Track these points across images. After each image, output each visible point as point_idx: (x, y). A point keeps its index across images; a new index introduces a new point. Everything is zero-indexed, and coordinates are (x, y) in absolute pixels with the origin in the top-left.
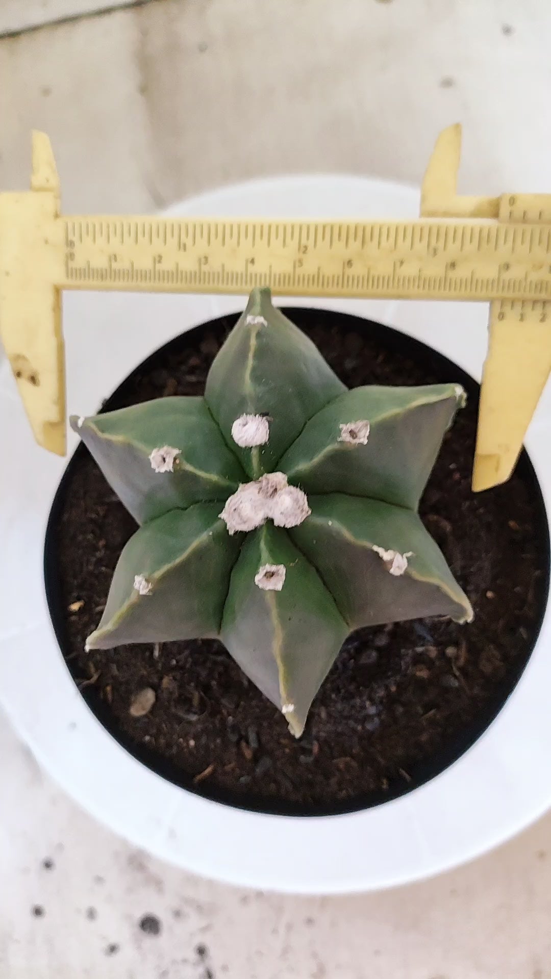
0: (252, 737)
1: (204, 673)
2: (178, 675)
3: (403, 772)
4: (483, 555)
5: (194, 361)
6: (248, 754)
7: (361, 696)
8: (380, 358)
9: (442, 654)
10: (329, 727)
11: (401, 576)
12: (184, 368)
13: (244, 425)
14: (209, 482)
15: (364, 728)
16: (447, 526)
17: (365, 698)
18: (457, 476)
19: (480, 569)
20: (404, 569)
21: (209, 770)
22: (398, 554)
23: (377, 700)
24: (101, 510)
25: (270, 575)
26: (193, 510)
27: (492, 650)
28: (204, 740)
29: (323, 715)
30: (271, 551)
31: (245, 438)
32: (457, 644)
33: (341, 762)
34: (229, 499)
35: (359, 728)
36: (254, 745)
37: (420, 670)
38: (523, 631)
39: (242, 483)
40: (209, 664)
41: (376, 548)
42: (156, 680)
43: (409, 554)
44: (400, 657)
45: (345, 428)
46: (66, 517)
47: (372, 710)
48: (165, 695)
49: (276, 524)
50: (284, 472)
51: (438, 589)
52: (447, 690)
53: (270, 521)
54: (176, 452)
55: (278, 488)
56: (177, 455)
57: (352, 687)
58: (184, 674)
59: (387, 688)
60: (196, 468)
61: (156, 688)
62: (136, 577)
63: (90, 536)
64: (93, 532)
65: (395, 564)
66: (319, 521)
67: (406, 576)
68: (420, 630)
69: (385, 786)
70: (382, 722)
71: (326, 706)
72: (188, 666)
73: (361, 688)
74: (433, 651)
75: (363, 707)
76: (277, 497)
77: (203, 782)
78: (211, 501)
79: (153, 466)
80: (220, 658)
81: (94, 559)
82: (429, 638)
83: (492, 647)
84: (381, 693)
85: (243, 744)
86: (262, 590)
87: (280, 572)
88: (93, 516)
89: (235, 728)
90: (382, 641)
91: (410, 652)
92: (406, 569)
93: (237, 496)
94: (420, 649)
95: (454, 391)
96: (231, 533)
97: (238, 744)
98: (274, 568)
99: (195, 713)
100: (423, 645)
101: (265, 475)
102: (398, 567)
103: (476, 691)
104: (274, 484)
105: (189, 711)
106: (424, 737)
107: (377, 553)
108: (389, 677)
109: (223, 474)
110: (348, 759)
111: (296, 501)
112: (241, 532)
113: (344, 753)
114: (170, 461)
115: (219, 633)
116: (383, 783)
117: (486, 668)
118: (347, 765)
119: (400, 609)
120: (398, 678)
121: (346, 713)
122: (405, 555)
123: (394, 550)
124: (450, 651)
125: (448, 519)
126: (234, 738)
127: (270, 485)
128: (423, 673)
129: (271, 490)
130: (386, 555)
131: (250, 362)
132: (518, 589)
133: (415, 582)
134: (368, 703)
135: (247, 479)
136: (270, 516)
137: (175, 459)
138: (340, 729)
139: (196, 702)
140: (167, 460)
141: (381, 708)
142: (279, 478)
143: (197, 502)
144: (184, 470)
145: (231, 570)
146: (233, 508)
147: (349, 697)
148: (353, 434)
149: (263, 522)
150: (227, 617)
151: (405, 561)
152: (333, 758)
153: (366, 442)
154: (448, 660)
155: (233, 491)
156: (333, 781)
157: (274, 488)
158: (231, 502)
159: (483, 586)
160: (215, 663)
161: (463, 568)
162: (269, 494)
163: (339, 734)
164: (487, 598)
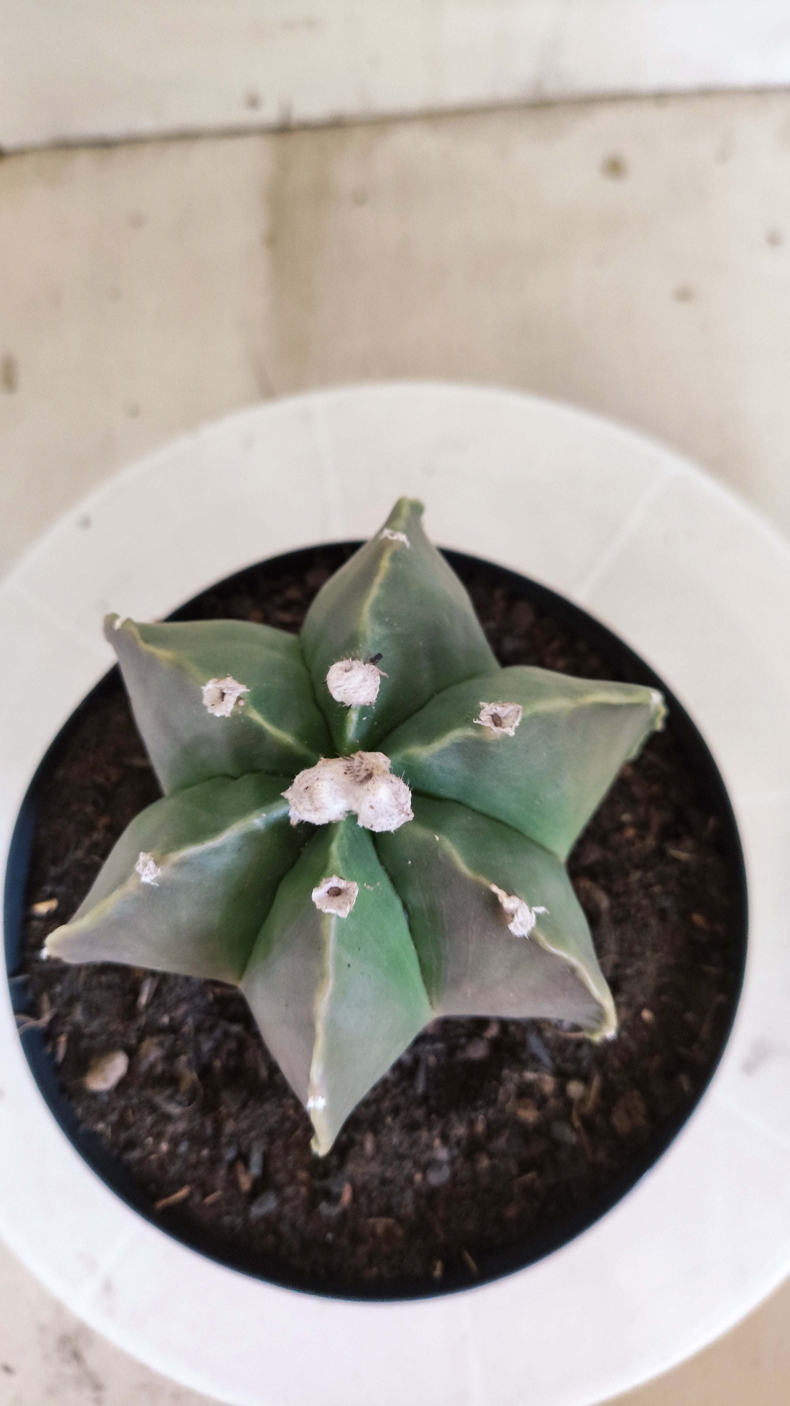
0: (256, 1159)
1: (207, 1046)
2: (168, 1040)
3: (468, 1257)
4: (648, 954)
5: (293, 593)
6: (245, 1183)
7: (430, 1129)
8: (555, 645)
9: (561, 1090)
10: (374, 1168)
11: (524, 938)
12: (278, 600)
13: (346, 671)
14: (277, 743)
15: (425, 1178)
16: (604, 902)
17: (436, 1132)
18: (630, 833)
19: (640, 973)
20: (529, 928)
21: (182, 1193)
22: (524, 904)
23: (453, 1140)
24: (114, 774)
25: (336, 892)
26: (247, 782)
27: (635, 1100)
28: (183, 1148)
29: (369, 1145)
30: (344, 860)
31: (344, 688)
32: (586, 1079)
33: (381, 1224)
34: (302, 773)
35: (418, 1177)
36: (255, 1170)
37: (526, 1107)
38: (685, 1082)
39: (325, 757)
40: (218, 1033)
41: (495, 889)
42: (133, 1041)
43: (541, 910)
44: (501, 1082)
45: (488, 709)
46: (60, 773)
47: (442, 1154)
48: (144, 1066)
49: (360, 823)
50: (387, 753)
51: (573, 971)
52: (556, 1145)
53: (352, 817)
54: (242, 689)
55: (375, 772)
56: (243, 693)
57: (419, 1114)
58: (176, 1040)
59: (471, 1124)
60: (265, 719)
61: (132, 1053)
62: (141, 854)
63: (89, 809)
64: (95, 803)
65: (518, 919)
66: (422, 833)
67: (531, 941)
68: (534, 1044)
69: (438, 1272)
70: (454, 1175)
71: (376, 1133)
72: (186, 1029)
73: (433, 1116)
74: (548, 1084)
75: (430, 1147)
76: (370, 784)
77: (169, 1210)
78: (274, 773)
79: (206, 701)
80: (236, 1028)
81: (87, 842)
82: (546, 1059)
83: (636, 1094)
84: (460, 1131)
85: (240, 1167)
86: (320, 911)
87: (351, 891)
88: (100, 779)
89: (234, 1138)
90: (478, 1051)
91: (516, 1076)
92: (533, 929)
93: (314, 771)
94: (530, 1076)
95: (650, 697)
96: (294, 822)
97: (231, 1166)
98: (342, 884)
99: (180, 1103)
100: (536, 1071)
101: (361, 753)
102: (521, 924)
103: (601, 1155)
104: (369, 767)
105: (171, 1098)
106: (511, 1212)
107: (494, 897)
108: (475, 1109)
109: (300, 736)
110: (390, 1221)
111: (396, 794)
112: (308, 824)
113: (387, 1211)
114: (230, 701)
115: (240, 977)
116: (434, 1268)
117: (621, 1122)
118: (389, 1232)
119: (511, 994)
120: (491, 1112)
121: (402, 1150)
122: (535, 909)
123: (520, 898)
124: (575, 1089)
125: (608, 890)
126: (230, 1154)
127: (363, 767)
128: (529, 1115)
129: (364, 774)
130: (508, 903)
131: (375, 591)
132: (689, 1016)
133: (543, 952)
134: (437, 1142)
135: (332, 752)
136: (355, 808)
137: (239, 699)
138: (389, 1174)
139: (185, 1085)
140: (226, 698)
141: (456, 1152)
142: (379, 760)
143: (254, 771)
144: (248, 717)
145: (280, 879)
146: (305, 785)
147: (412, 1127)
148: (497, 720)
149: (341, 818)
150: (259, 950)
151: (534, 917)
152: (370, 1215)
153: (512, 733)
154: (568, 1103)
155: (308, 763)
156: (363, 1250)
157: (369, 772)
158: (303, 778)
159: (641, 999)
160: (226, 1034)
161: (616, 966)
162: (359, 779)
163: (384, 1181)
164: (641, 1019)
